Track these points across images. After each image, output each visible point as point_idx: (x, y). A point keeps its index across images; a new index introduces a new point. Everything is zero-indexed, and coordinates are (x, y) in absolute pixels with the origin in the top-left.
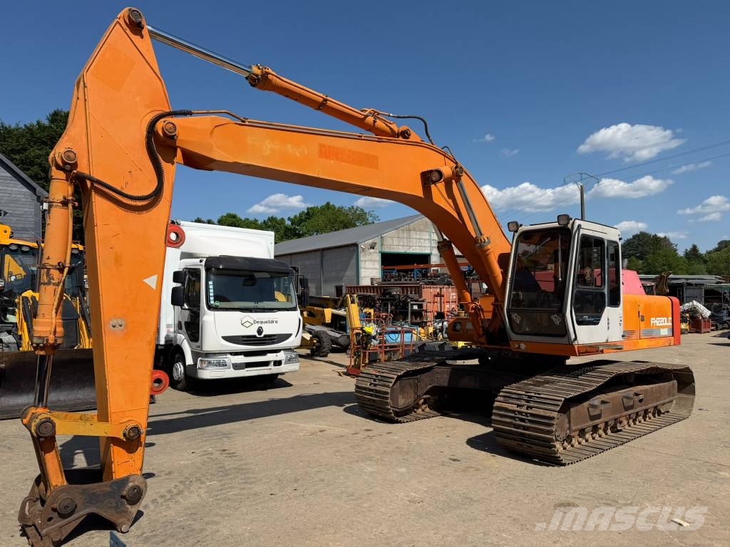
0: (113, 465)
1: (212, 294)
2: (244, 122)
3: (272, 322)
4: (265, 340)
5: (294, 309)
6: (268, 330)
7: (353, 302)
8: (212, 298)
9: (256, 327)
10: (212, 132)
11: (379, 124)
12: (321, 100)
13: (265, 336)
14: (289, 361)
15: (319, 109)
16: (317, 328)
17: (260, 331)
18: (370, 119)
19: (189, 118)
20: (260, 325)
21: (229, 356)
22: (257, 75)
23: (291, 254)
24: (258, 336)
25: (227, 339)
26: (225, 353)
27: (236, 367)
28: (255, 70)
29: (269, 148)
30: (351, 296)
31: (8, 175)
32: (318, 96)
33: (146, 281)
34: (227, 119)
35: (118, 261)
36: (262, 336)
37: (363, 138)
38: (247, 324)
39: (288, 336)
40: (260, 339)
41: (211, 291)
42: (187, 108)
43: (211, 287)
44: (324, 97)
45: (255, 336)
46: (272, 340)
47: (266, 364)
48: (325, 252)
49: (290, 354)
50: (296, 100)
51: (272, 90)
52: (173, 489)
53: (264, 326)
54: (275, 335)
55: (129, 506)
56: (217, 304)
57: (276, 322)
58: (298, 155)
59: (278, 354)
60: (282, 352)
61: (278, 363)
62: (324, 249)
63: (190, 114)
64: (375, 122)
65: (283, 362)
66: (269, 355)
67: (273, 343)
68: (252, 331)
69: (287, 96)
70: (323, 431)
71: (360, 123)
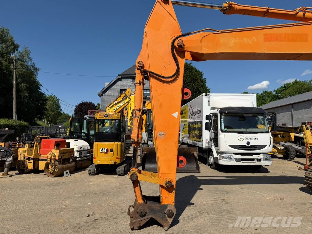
0: (162, 198)
1: (223, 125)
2: (219, 32)
3: (255, 139)
4: (252, 148)
5: (268, 132)
6: (252, 143)
7: (307, 129)
8: (223, 127)
9: (246, 141)
10: (201, 40)
11: (307, 15)
12: (265, 10)
13: (251, 146)
14: (266, 159)
15: (264, 16)
16: (287, 144)
17: (248, 143)
18: (301, 14)
19: (190, 36)
20: (248, 140)
21: (233, 154)
22: (226, 7)
23: (275, 108)
24: (247, 145)
25: (231, 146)
26: (231, 153)
27: (237, 160)
28: (225, 5)
29: (233, 42)
30: (306, 126)
32: (264, 8)
33: (173, 115)
34: (209, 33)
35: (161, 106)
36: (250, 145)
37: (295, 25)
38: (241, 140)
39: (265, 146)
40: (248, 147)
41: (223, 123)
42: (188, 32)
43: (222, 122)
44: (267, 8)
45: (246, 146)
46: (255, 148)
47: (253, 160)
48: (294, 105)
49: (266, 156)
50: (250, 15)
51: (235, 13)
52: (194, 214)
53: (250, 141)
54: (257, 146)
55: (168, 218)
56: (226, 129)
57: (257, 139)
58: (251, 42)
59: (259, 155)
60: (261, 154)
61: (259, 160)
62: (293, 104)
63: (191, 34)
64: (304, 14)
65: (262, 160)
66: (254, 155)
67: (256, 150)
68: (244, 143)
69: (244, 14)
70: (282, 199)
71: (293, 17)
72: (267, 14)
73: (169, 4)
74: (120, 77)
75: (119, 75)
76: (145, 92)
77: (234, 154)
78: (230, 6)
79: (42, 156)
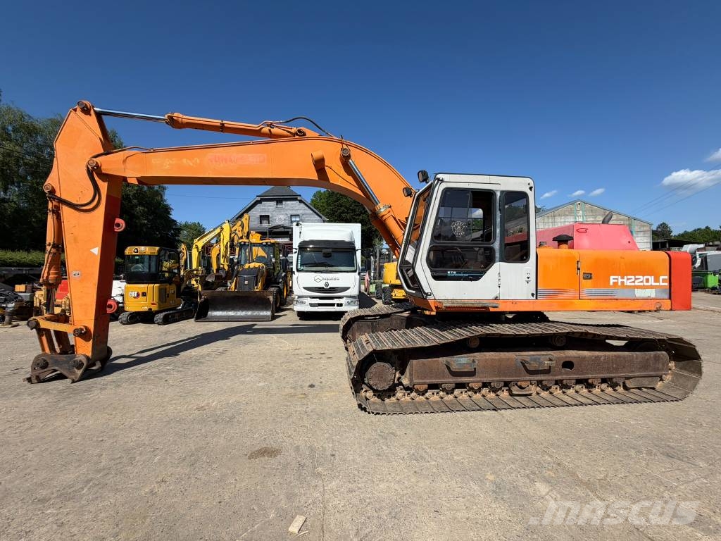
0: (75, 347)
2: (149, 150)
3: (336, 279)
4: (331, 290)
5: (355, 271)
6: (332, 284)
8: (299, 265)
10: (124, 161)
11: (275, 130)
12: (219, 124)
13: (330, 288)
14: (349, 304)
17: (327, 284)
18: (266, 129)
21: (308, 298)
25: (306, 288)
26: (306, 297)
27: (312, 305)
29: (168, 163)
31: (311, 212)
32: (217, 122)
33: (92, 250)
34: (136, 151)
36: (328, 287)
38: (319, 280)
39: (348, 288)
40: (327, 290)
41: (299, 260)
42: (109, 151)
44: (220, 121)
45: (324, 288)
46: (335, 290)
47: (333, 305)
49: (350, 300)
53: (329, 282)
54: (338, 288)
55: (75, 370)
56: (301, 268)
57: (338, 279)
58: (191, 164)
59: (340, 299)
60: (344, 298)
61: (340, 305)
64: (270, 130)
65: (344, 305)
66: (334, 299)
67: (337, 292)
68: (322, 285)
71: (258, 133)
72: (222, 128)
73: (90, 115)
74: (259, 199)
75: (257, 196)
76: (293, 219)
77: (310, 297)
78: (171, 118)
79: (57, 300)
